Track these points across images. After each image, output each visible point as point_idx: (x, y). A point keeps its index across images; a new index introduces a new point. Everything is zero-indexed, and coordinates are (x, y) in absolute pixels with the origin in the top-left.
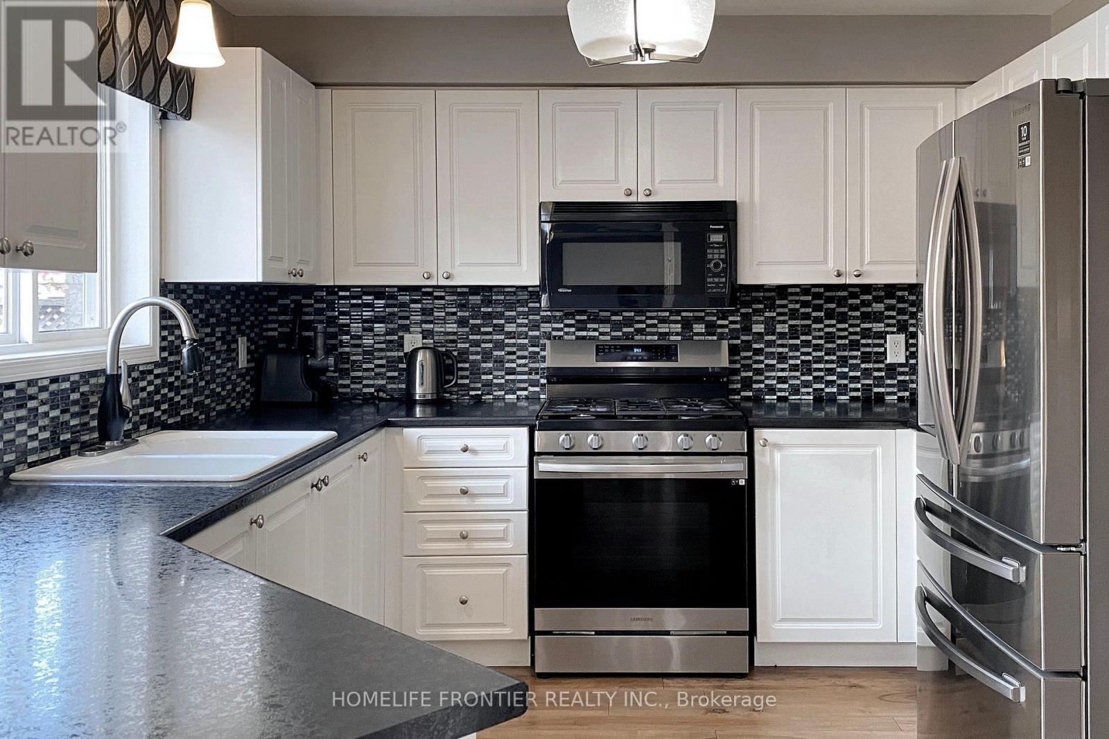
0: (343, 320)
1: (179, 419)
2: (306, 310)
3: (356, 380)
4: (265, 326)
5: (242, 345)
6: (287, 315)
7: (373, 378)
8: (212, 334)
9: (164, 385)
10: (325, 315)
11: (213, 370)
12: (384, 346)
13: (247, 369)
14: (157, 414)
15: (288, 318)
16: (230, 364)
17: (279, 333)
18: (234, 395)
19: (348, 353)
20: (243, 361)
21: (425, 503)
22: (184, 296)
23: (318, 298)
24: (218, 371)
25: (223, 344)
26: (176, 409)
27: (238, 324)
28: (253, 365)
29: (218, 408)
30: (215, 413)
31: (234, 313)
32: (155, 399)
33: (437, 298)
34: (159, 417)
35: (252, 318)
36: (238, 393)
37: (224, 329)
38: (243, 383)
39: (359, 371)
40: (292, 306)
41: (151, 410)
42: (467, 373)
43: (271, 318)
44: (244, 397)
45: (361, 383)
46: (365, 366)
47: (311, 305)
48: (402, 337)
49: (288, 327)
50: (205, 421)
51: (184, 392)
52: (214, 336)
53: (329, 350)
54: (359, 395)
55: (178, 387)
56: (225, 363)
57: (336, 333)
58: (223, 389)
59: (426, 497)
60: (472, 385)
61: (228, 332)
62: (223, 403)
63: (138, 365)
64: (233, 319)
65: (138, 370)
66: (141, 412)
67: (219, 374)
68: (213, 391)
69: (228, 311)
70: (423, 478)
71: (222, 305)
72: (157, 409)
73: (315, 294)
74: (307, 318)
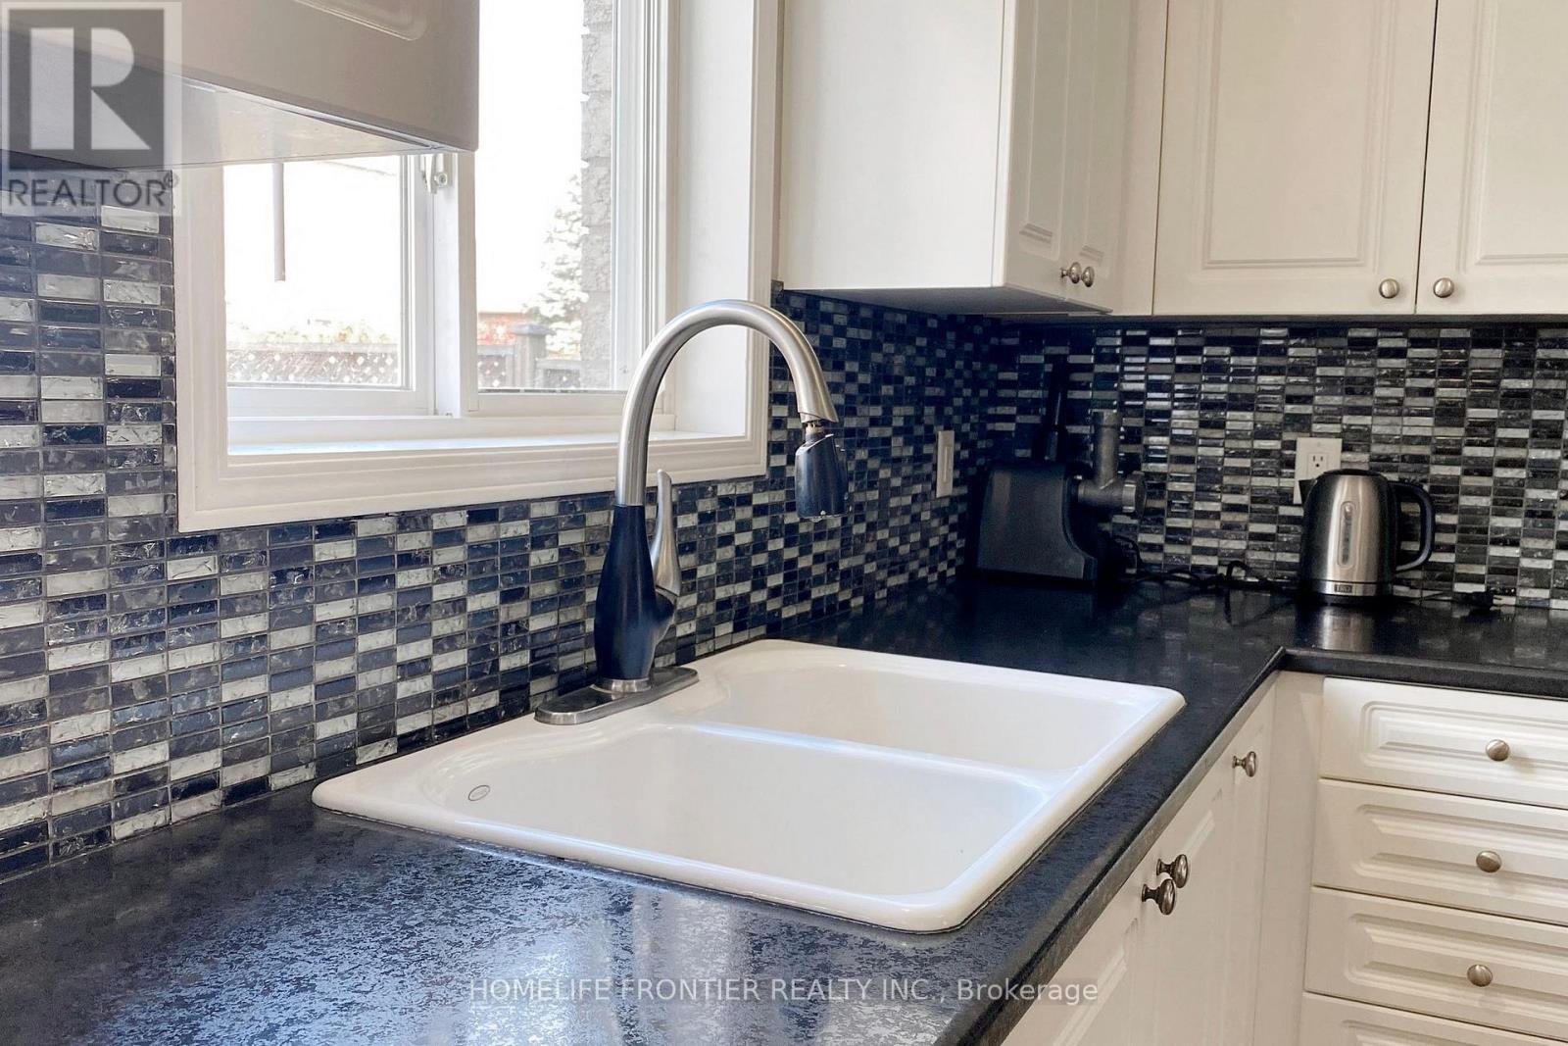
0: (1157, 401)
1: (806, 607)
2: (1077, 377)
3: (1176, 536)
4: (991, 411)
5: (945, 448)
6: (1036, 387)
7: (1219, 536)
8: (884, 421)
9: (776, 532)
10: (1115, 389)
11: (882, 503)
12: (1246, 463)
13: (953, 499)
14: (758, 597)
15: (1038, 394)
16: (918, 488)
17: (1019, 425)
18: (924, 554)
19: (1164, 475)
20: (945, 481)
21: (1371, 872)
22: (827, 329)
23: (1104, 350)
24: (894, 502)
25: (906, 443)
26: (802, 585)
27: (939, 403)
28: (964, 490)
29: (893, 582)
30: (883, 593)
31: (932, 378)
32: (753, 564)
33: (1387, 353)
34: (763, 604)
35: (967, 392)
36: (934, 550)
37: (910, 411)
38: (944, 530)
39: (1186, 516)
40: (1049, 368)
41: (743, 588)
42: (1451, 539)
43: (1004, 393)
44: (943, 558)
45: (1186, 543)
46: (1198, 506)
47: (1087, 368)
48: (1293, 445)
49: (1036, 413)
50: (864, 611)
51: (820, 547)
52: (889, 424)
53: (1128, 466)
54: (1183, 570)
55: (806, 536)
56: (909, 485)
57: (1139, 429)
58: (903, 542)
59: (1373, 858)
60: (1461, 569)
61: (918, 419)
62: (902, 571)
63: (714, 484)
64: (929, 391)
65: (714, 494)
66: (721, 593)
67: (897, 508)
68: (882, 544)
69: (919, 372)
70: (1369, 809)
71: (908, 357)
72: (758, 586)
73: (1100, 342)
74: (1077, 395)
